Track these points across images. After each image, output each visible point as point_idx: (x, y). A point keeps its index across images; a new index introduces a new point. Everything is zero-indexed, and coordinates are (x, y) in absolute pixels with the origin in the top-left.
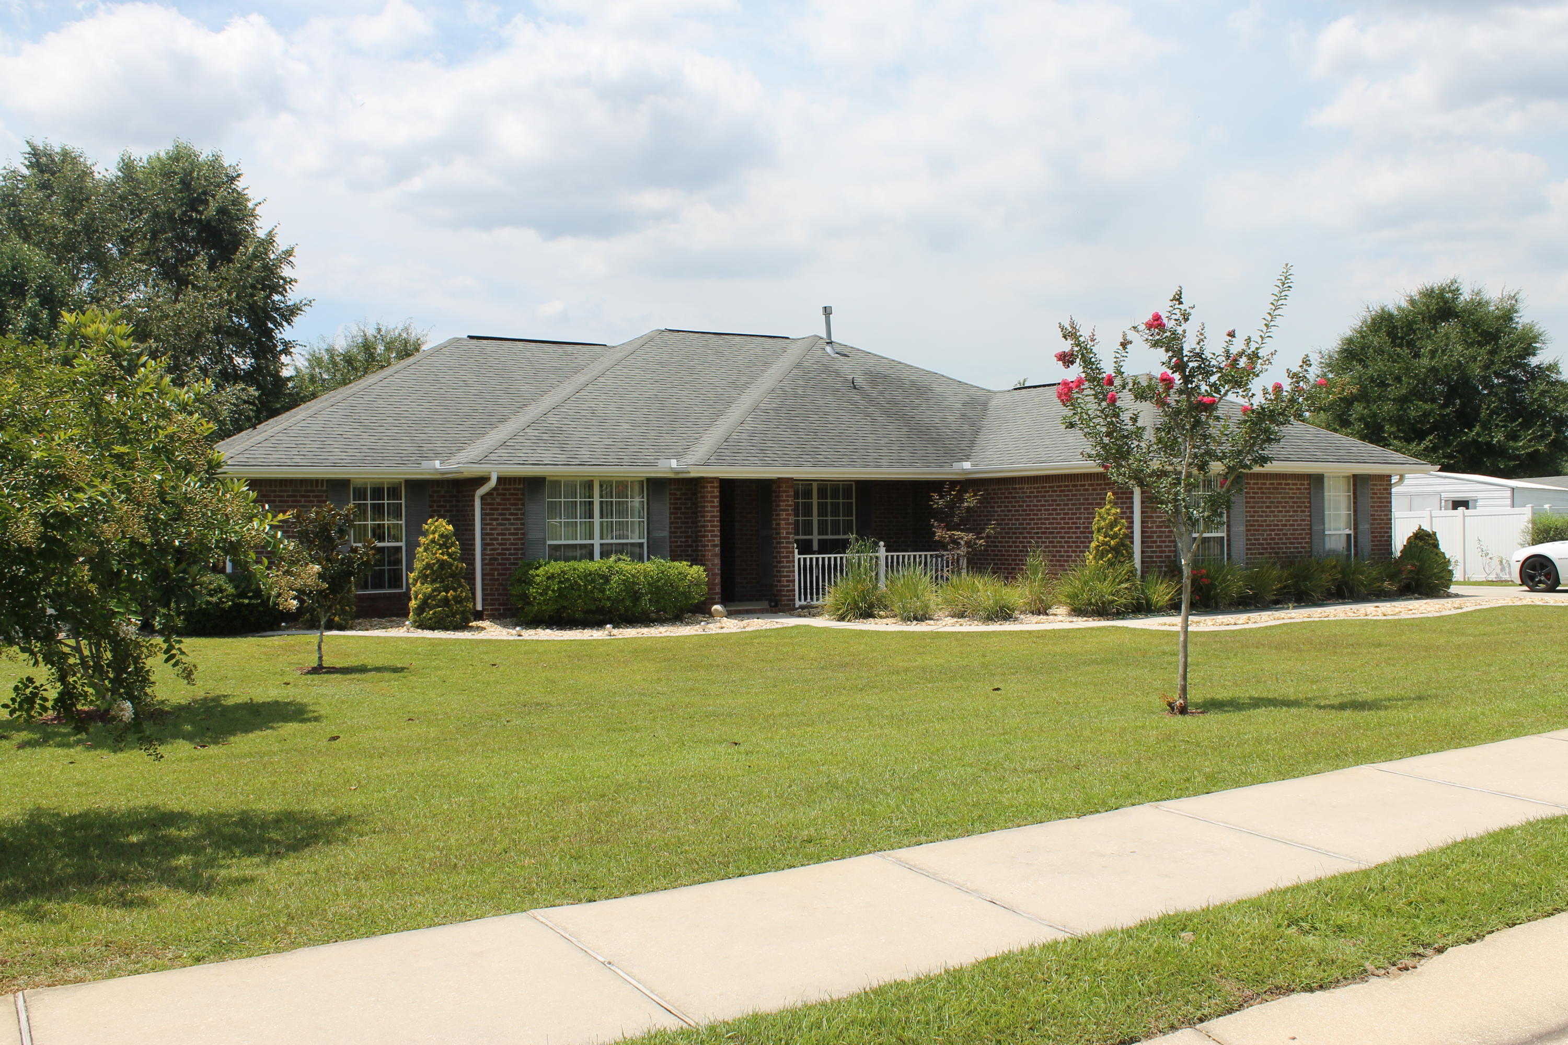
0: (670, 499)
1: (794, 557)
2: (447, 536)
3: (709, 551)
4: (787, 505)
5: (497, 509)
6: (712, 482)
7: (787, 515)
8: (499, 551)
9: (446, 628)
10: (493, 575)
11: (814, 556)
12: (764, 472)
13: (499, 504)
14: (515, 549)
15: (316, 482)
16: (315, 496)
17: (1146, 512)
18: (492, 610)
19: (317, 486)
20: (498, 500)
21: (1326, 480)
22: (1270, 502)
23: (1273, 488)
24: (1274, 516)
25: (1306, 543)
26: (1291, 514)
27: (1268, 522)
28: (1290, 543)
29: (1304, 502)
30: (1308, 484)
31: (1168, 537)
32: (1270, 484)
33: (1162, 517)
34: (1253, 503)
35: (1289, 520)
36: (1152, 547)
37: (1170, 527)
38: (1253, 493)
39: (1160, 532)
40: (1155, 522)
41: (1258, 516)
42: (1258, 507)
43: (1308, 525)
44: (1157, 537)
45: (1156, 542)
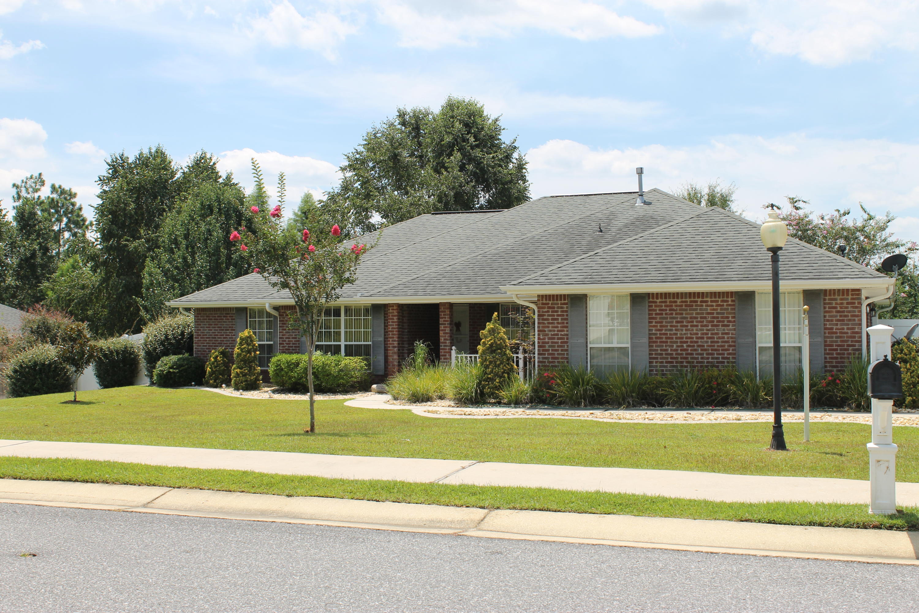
3: (390, 350)
4: (444, 321)
5: (286, 324)
6: (393, 306)
7: (444, 327)
12: (433, 299)
14: (295, 347)
16: (230, 317)
19: (231, 311)
21: (754, 296)
22: (681, 318)
23: (686, 306)
24: (686, 330)
25: (728, 354)
26: (710, 327)
27: (679, 335)
28: (707, 354)
29: (728, 317)
30: (732, 301)
31: (561, 346)
32: (682, 302)
33: (554, 331)
34: (660, 318)
35: (707, 334)
36: (545, 354)
37: (563, 339)
38: (660, 310)
39: (552, 342)
40: (547, 335)
41: (666, 330)
42: (666, 322)
43: (732, 338)
44: (549, 346)
45: (548, 350)
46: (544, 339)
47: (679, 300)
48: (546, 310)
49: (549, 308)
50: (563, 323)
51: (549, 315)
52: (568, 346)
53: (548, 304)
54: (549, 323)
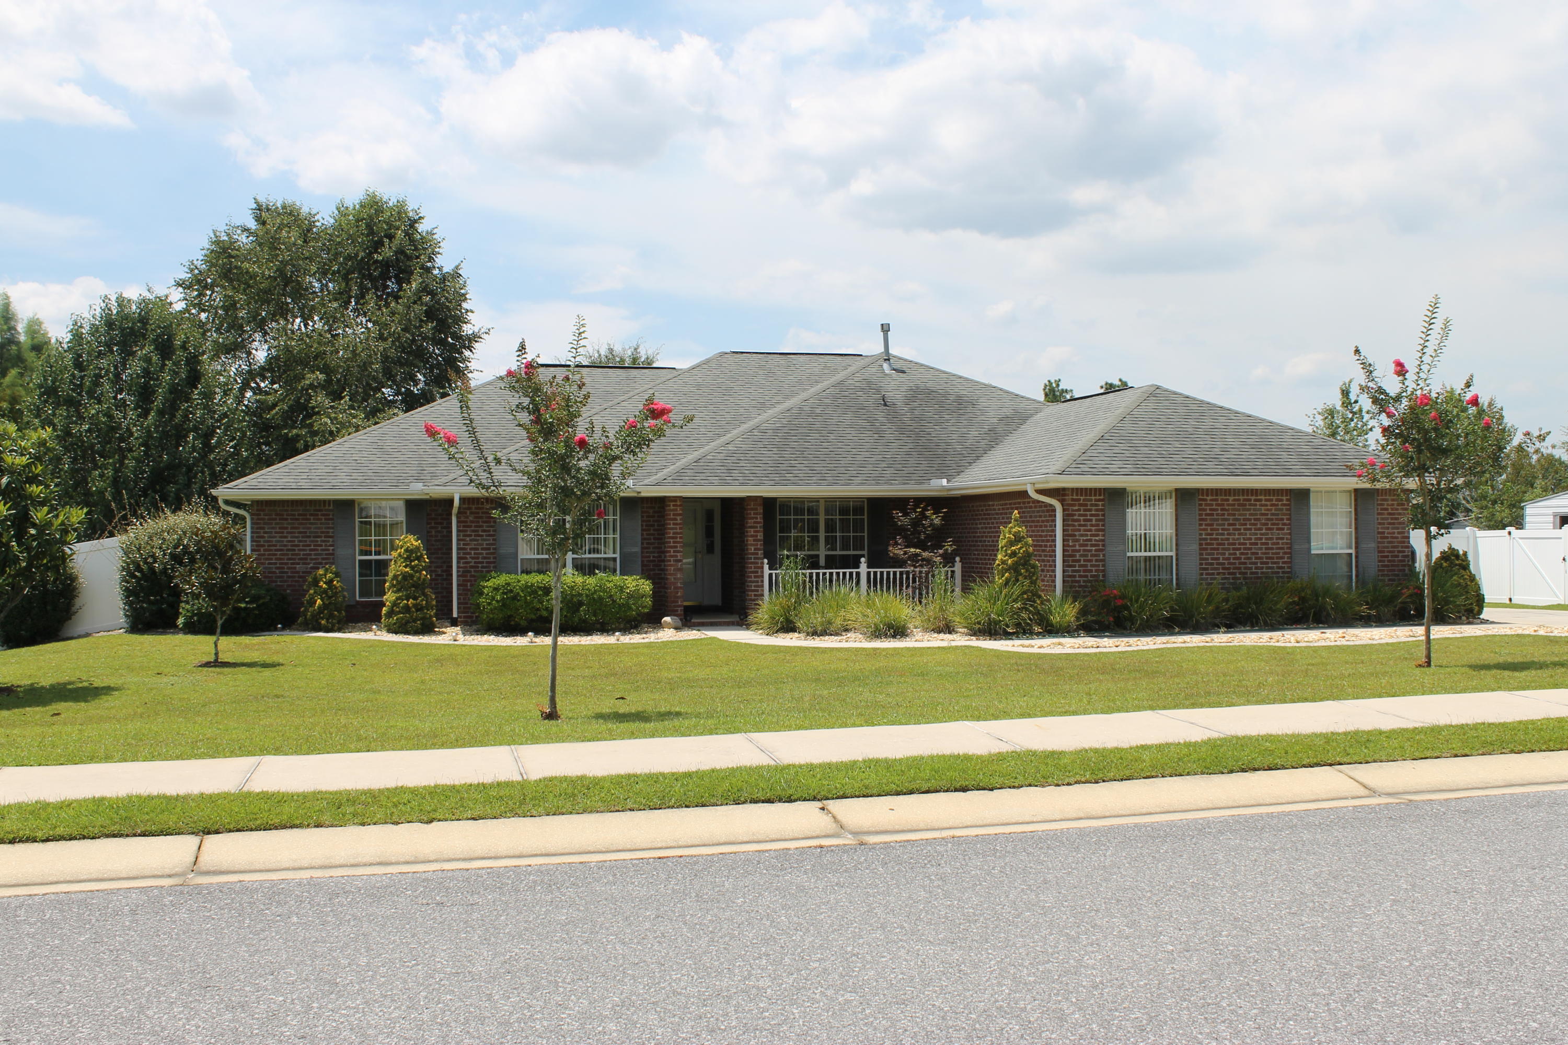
0: (642, 517)
1: (762, 572)
2: (412, 550)
3: (671, 565)
4: (755, 523)
5: (471, 526)
6: (675, 501)
7: (755, 532)
8: (472, 564)
9: (407, 632)
10: (466, 585)
11: (821, 571)
12: (736, 491)
13: (472, 522)
14: (487, 563)
15: (324, 502)
16: (323, 515)
17: (1067, 530)
18: (465, 617)
19: (325, 505)
20: (471, 518)
21: (1312, 495)
22: (1234, 520)
23: (1239, 505)
24: (1239, 534)
25: (1284, 563)
26: (1264, 531)
27: (1231, 541)
28: (1262, 563)
29: (1282, 519)
30: (1287, 500)
31: (1096, 555)
32: (1234, 500)
33: (1087, 535)
34: (1211, 520)
35: (1261, 539)
36: (1075, 566)
37: (1098, 545)
38: (1210, 510)
39: (1084, 550)
40: (1078, 540)
41: (1217, 534)
42: (1217, 525)
43: (1287, 544)
44: (1081, 556)
45: (1079, 561)
46: (1074, 546)
47: (1231, 498)
48: (1076, 508)
49: (1080, 505)
50: (1098, 525)
51: (1080, 515)
52: (1104, 555)
53: (1079, 500)
54: (1080, 525)
